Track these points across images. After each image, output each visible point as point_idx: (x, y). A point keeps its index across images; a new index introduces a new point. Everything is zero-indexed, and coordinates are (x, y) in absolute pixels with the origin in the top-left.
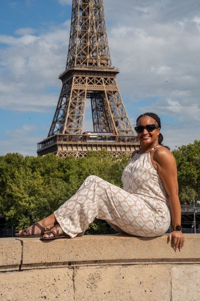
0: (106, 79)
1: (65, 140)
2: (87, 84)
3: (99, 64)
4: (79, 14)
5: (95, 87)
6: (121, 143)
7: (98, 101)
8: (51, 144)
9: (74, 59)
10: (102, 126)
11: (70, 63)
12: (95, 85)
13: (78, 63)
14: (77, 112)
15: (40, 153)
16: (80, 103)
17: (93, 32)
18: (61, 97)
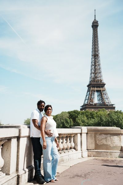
0: (102, 86)
1: (89, 106)
2: (96, 88)
3: (99, 82)
4: (93, 67)
5: (98, 89)
6: (107, 107)
7: (99, 93)
8: (84, 107)
9: (91, 80)
10: (100, 101)
11: (91, 82)
12: (98, 88)
13: (93, 81)
14: (93, 97)
15: (81, 109)
16: (94, 94)
17: (97, 72)
18: (87, 92)
